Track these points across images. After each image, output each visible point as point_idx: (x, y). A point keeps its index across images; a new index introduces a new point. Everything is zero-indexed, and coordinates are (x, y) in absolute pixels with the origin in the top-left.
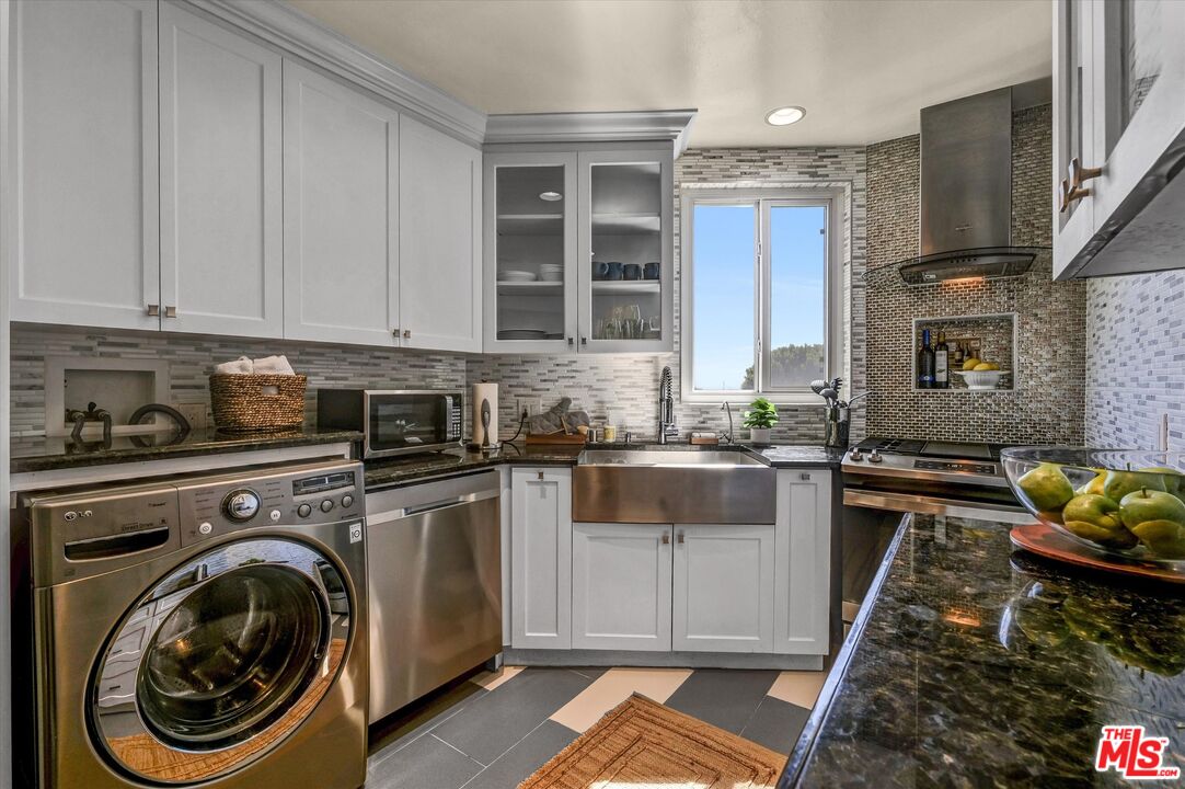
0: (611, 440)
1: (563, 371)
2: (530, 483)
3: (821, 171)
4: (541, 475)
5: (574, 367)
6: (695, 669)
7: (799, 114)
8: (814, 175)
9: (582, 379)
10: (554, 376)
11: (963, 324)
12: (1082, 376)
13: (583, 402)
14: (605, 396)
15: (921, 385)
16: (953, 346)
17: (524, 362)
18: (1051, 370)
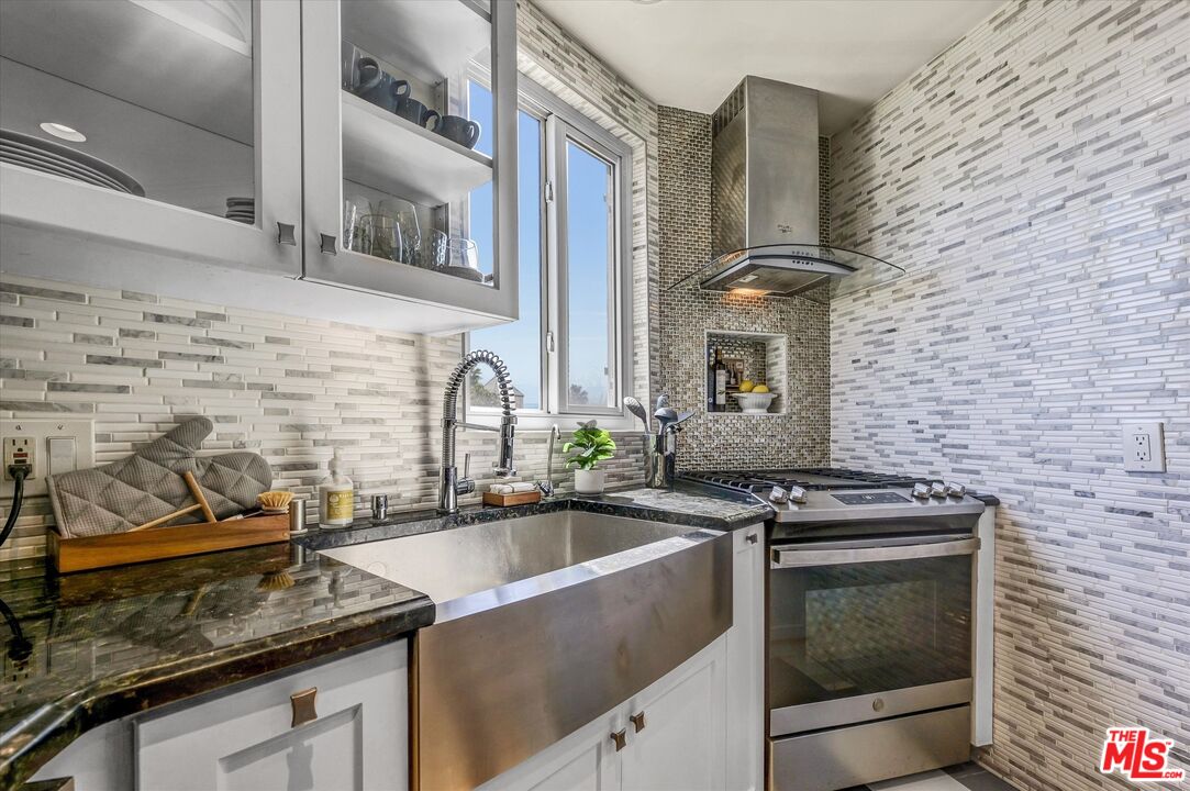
3: (621, 110)
4: (303, 709)
5: (217, 331)
8: (615, 111)
12: (829, 403)
14: (310, 413)
15: (708, 406)
18: (809, 394)
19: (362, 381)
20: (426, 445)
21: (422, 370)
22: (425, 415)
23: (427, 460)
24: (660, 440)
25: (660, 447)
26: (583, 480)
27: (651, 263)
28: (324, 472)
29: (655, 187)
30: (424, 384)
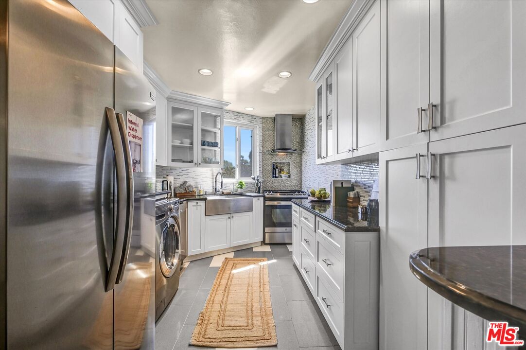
0: (202, 194)
1: (184, 172)
2: (193, 206)
3: (253, 121)
4: (197, 203)
5: (188, 171)
6: (235, 251)
7: (252, 109)
8: (251, 122)
9: (190, 175)
10: (181, 174)
11: (281, 163)
12: (302, 176)
13: (191, 182)
14: (198, 180)
15: (273, 177)
16: (279, 168)
17: (171, 169)
18: (297, 174)
19: (204, 176)
20: (213, 185)
21: (213, 174)
22: (213, 180)
23: (213, 187)
24: (257, 184)
25: (257, 185)
26: (240, 191)
27: (260, 149)
28: (199, 188)
29: (261, 134)
30: (213, 176)
